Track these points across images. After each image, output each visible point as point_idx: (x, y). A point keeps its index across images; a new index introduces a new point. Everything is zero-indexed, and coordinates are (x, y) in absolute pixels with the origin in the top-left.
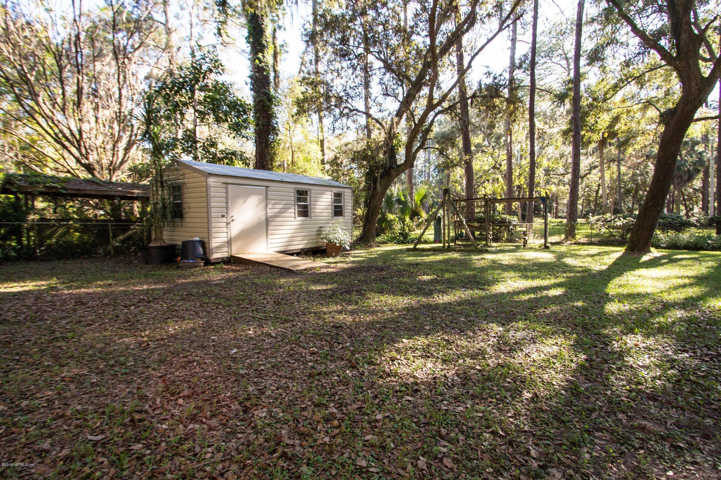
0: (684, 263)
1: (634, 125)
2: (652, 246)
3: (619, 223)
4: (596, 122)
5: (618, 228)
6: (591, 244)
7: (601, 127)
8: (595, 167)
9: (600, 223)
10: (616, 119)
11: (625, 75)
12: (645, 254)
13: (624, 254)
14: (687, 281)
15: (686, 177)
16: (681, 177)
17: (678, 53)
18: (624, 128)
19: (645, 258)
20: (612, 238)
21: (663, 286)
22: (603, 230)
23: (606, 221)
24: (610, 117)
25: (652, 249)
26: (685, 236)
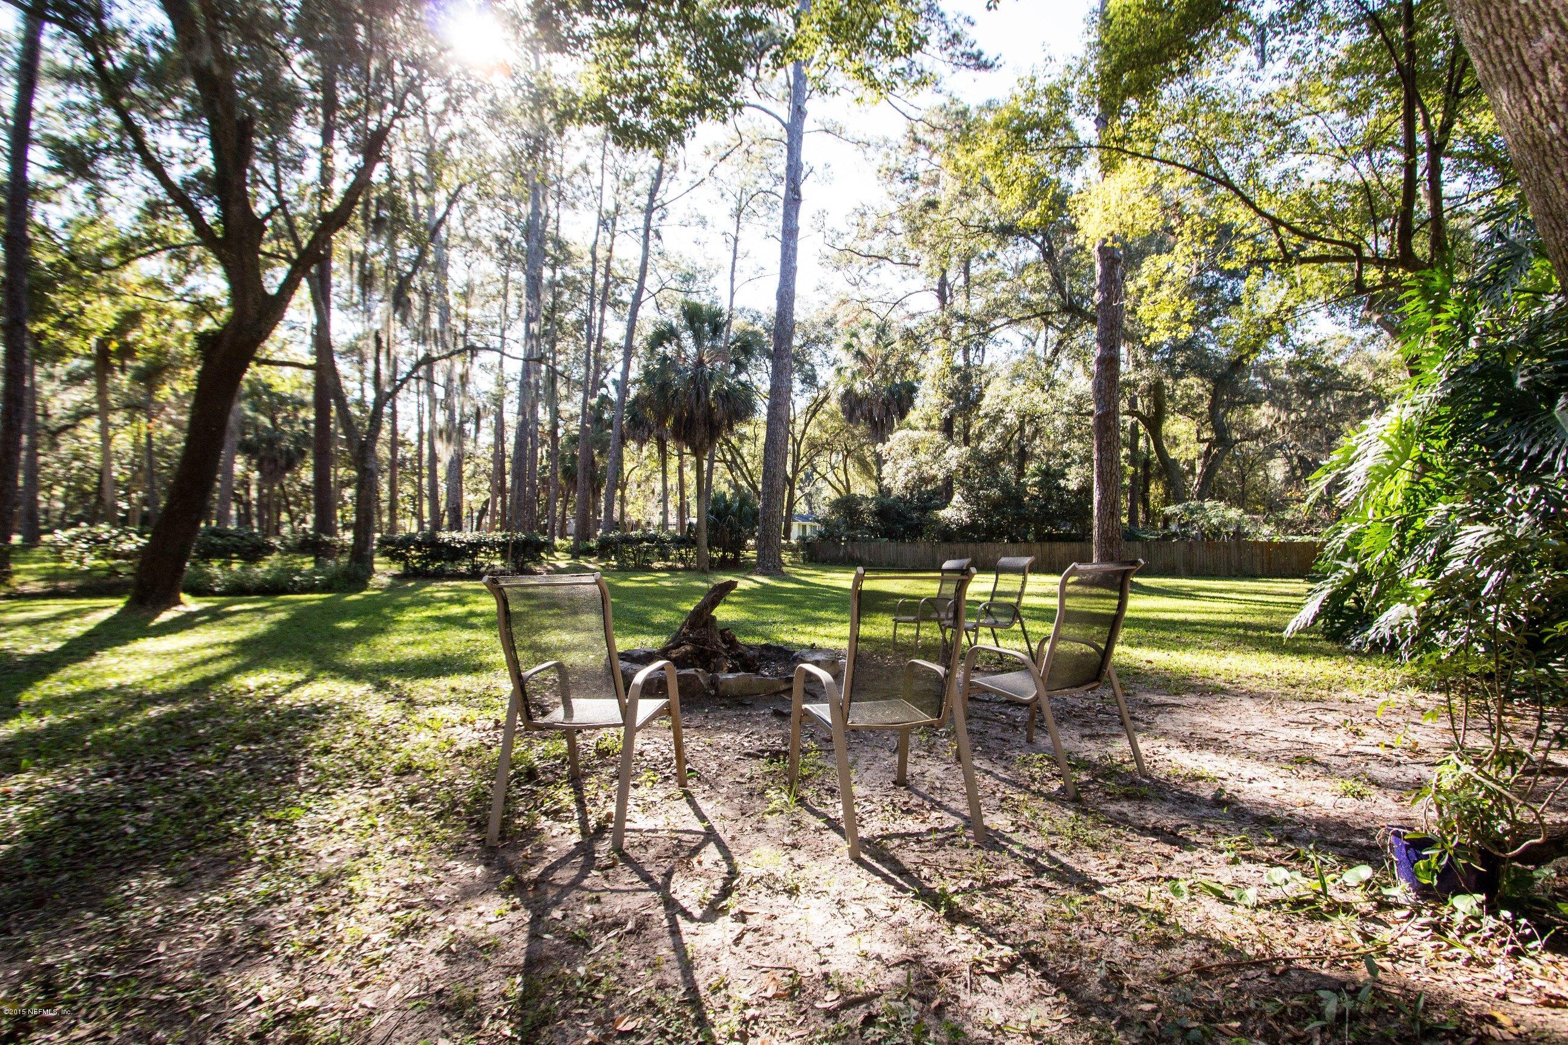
0: (237, 618)
1: (171, 340)
2: (185, 591)
3: (128, 546)
4: (81, 312)
5: (126, 555)
6: (56, 594)
7: (93, 326)
8: (88, 414)
9: (82, 545)
10: (132, 319)
11: (151, 233)
12: (167, 607)
13: (122, 611)
14: (221, 650)
15: (282, 462)
16: (275, 461)
17: (226, 232)
18: (150, 342)
19: (166, 616)
20: (113, 580)
21: (171, 664)
22: (90, 561)
23: (96, 540)
24: (118, 308)
25: (184, 597)
26: (263, 569)
